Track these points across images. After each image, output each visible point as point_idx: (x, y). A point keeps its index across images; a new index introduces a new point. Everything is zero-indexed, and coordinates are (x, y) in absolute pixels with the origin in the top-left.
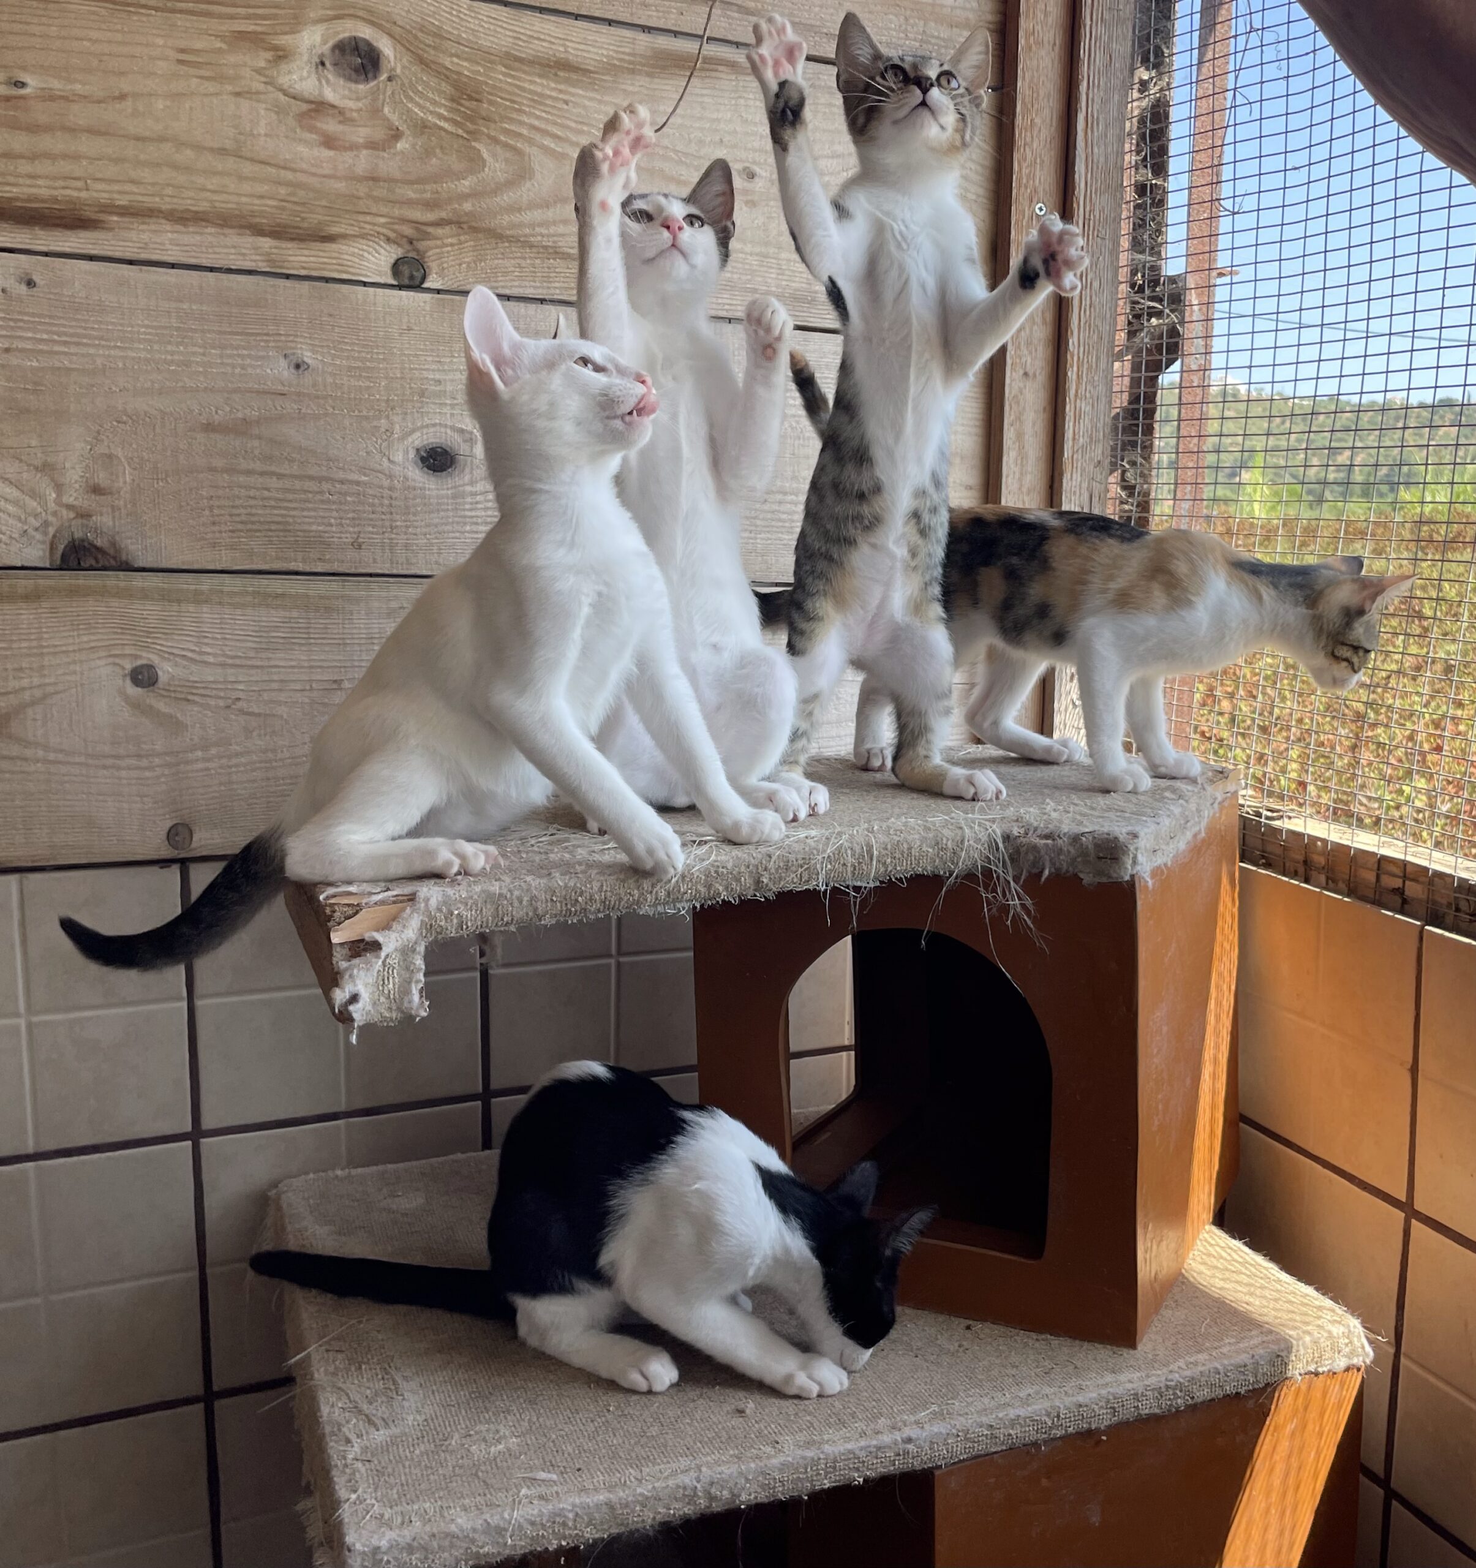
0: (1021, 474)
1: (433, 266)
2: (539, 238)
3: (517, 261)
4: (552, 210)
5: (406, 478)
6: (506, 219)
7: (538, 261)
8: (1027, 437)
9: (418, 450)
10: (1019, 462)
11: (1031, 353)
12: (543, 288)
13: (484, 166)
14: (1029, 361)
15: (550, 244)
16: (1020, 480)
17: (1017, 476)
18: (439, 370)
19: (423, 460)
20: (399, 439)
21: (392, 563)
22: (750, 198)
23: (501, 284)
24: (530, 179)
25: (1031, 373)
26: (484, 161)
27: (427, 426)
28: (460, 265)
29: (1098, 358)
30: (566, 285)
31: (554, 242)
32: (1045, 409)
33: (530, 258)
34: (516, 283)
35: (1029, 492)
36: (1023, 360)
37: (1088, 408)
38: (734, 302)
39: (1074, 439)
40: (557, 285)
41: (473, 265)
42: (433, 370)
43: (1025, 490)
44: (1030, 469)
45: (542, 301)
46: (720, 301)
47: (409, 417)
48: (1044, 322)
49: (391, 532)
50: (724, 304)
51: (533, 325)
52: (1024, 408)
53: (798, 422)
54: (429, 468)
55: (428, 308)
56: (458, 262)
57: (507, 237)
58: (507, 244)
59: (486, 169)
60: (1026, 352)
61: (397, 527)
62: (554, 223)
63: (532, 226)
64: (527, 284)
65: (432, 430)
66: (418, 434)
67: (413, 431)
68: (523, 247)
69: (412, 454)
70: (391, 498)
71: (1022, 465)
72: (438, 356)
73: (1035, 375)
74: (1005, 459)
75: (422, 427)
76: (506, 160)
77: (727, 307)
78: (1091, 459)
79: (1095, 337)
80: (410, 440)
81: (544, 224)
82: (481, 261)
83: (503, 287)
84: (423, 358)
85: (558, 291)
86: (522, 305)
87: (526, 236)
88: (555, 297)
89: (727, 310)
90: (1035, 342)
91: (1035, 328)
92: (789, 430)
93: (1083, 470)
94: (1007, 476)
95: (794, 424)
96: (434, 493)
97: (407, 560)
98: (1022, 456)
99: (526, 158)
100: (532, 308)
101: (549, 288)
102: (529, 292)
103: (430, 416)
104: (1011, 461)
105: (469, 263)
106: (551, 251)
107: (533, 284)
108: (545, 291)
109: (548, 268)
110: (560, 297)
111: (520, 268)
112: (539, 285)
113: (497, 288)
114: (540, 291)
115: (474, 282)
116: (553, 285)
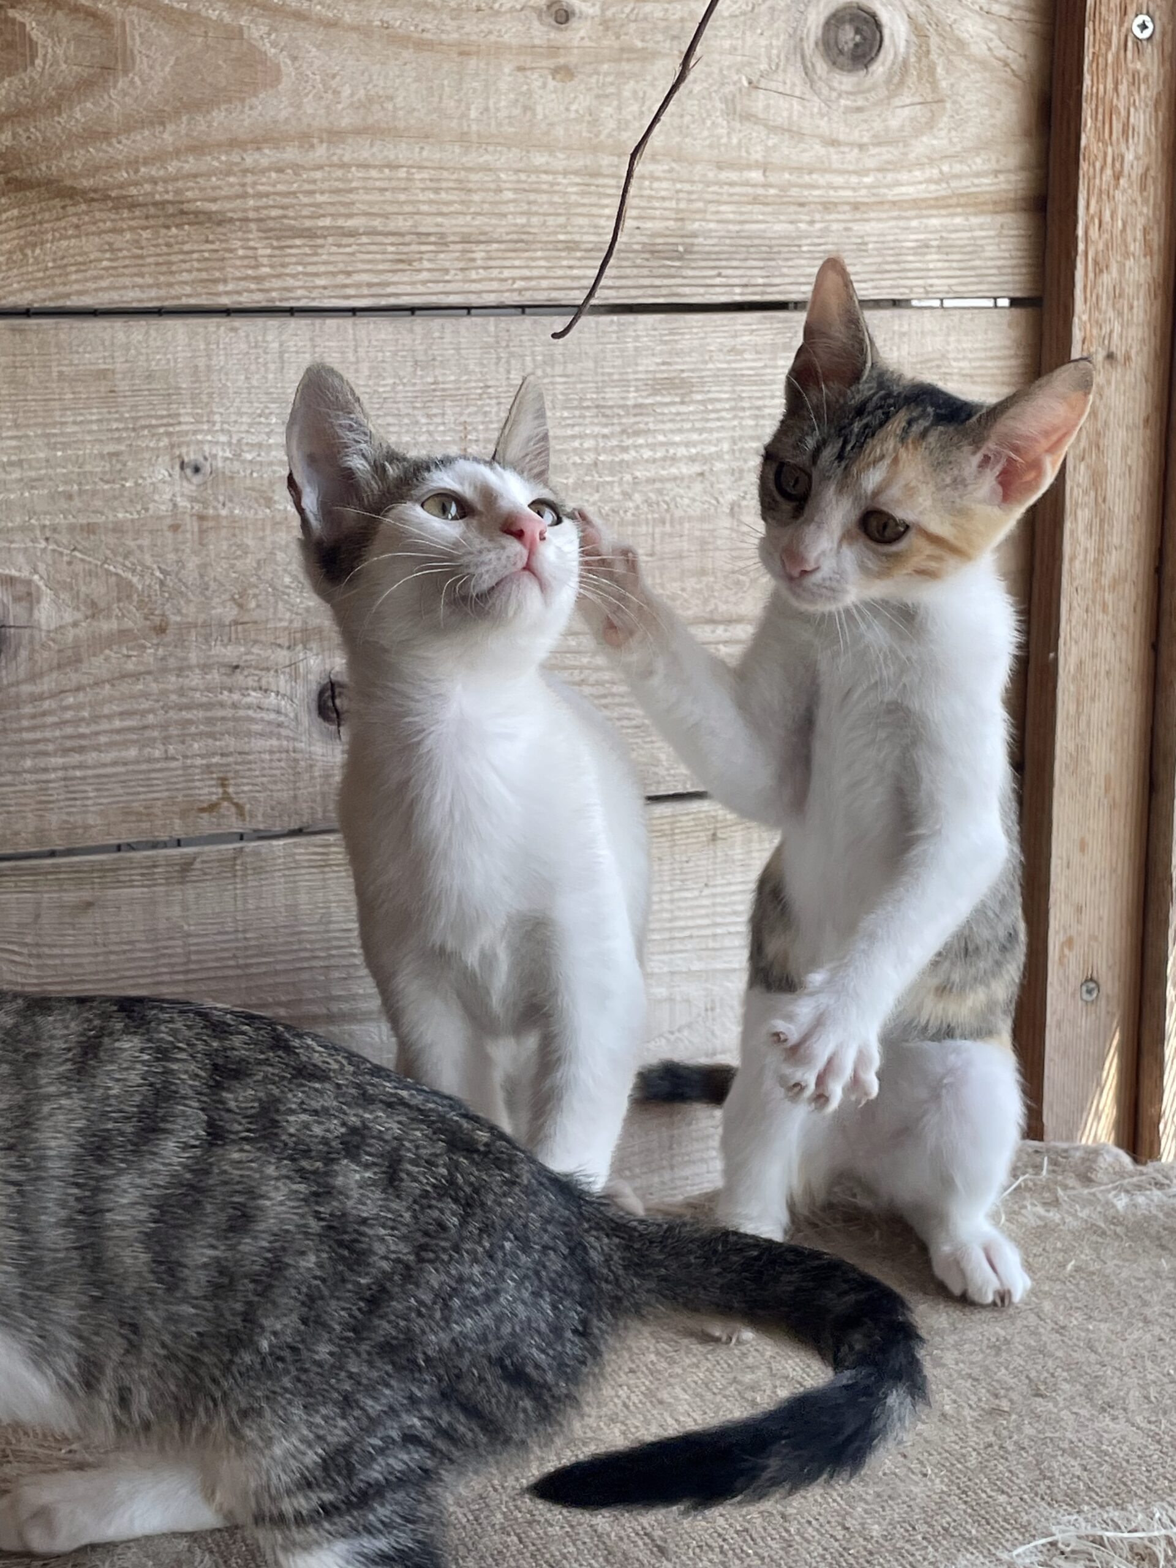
0: (1100, 551)
2: (148, 187)
3: (107, 238)
4: (171, 127)
6: (79, 158)
7: (146, 234)
8: (1111, 478)
10: (1096, 529)
11: (1120, 314)
12: (158, 286)
13: (33, 57)
14: (1117, 328)
15: (169, 197)
16: (1097, 562)
17: (1092, 556)
22: (562, 61)
23: (76, 287)
24: (126, 72)
25: (1120, 355)
26: (33, 45)
30: (204, 275)
31: (177, 192)
32: (1147, 420)
33: (131, 229)
34: (104, 284)
35: (1115, 584)
36: (1106, 329)
38: (535, 273)
40: (185, 276)
41: (17, 256)
43: (1106, 581)
44: (1116, 540)
45: (159, 312)
46: (506, 273)
48: (1148, 251)
50: (514, 280)
51: (142, 362)
52: (1106, 423)
53: (660, 492)
57: (84, 192)
58: (84, 207)
59: (38, 62)
60: (1111, 314)
62: (177, 153)
63: (133, 164)
64: (127, 281)
68: (116, 208)
71: (1102, 535)
73: (1128, 358)
74: (1068, 526)
76: (78, 38)
77: (519, 284)
81: (159, 157)
82: (34, 246)
83: (80, 293)
85: (188, 289)
87: (121, 186)
88: (184, 301)
89: (520, 291)
90: (1130, 290)
91: (1130, 263)
92: (645, 508)
94: (1072, 559)
95: (652, 496)
98: (1102, 519)
99: (117, 31)
100: (138, 330)
101: (170, 285)
102: (132, 298)
104: (1081, 526)
105: (10, 252)
106: (171, 210)
107: (139, 280)
108: (163, 292)
109: (168, 245)
110: (193, 301)
111: (112, 250)
112: (150, 281)
113: (68, 296)
114: (153, 293)
115: (21, 291)
116: (178, 278)
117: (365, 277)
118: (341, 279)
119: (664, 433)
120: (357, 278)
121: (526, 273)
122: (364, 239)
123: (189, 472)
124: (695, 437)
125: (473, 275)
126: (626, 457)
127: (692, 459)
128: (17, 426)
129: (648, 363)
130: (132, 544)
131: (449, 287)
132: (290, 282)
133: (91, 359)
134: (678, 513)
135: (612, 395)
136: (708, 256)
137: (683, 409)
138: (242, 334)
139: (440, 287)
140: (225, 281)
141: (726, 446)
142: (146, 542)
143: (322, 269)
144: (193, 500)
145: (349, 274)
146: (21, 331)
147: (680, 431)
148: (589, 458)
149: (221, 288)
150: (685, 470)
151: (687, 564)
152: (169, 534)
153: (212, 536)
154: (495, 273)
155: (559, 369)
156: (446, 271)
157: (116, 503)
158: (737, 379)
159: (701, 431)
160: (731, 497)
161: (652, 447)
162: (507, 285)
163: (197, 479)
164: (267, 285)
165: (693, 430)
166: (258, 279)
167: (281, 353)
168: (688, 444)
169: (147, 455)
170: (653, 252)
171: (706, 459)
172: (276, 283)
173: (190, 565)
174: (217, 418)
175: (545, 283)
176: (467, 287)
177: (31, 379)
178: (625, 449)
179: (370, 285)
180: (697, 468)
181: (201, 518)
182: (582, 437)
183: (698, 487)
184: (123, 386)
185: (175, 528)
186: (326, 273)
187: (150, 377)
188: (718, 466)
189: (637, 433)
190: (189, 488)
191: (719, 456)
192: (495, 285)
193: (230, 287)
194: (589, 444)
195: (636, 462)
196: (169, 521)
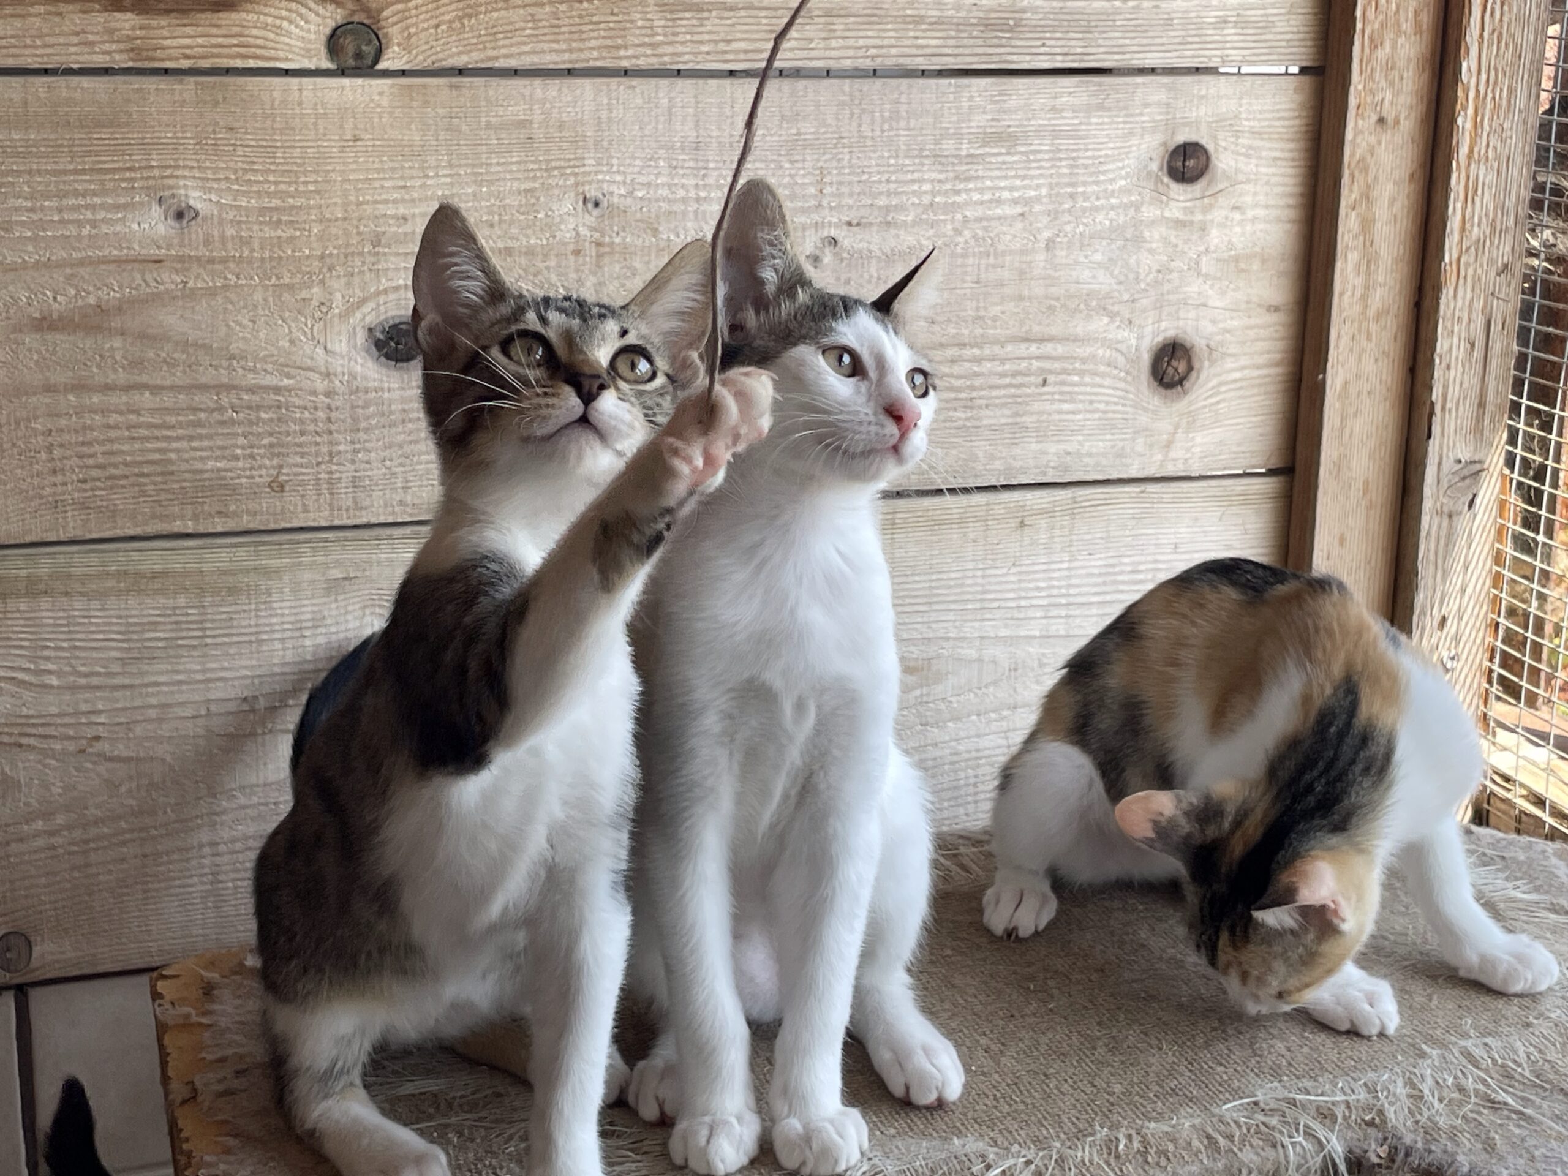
0: (1367, 288)
1: (393, 32)
3: (530, 10)
5: (353, 376)
8: (1378, 225)
9: (370, 330)
10: (1364, 268)
11: (1391, 84)
12: (571, 51)
14: (1388, 96)
16: (1364, 298)
17: (1359, 292)
18: (403, 201)
19: (379, 345)
20: (340, 316)
21: (332, 510)
23: (504, 51)
25: (1390, 120)
27: (386, 291)
28: (437, 26)
29: (1511, 90)
30: (609, 42)
32: (1412, 176)
33: (551, 4)
34: (527, 48)
35: (1378, 316)
36: (1378, 98)
37: (1491, 177)
38: (886, 42)
39: (1463, 229)
40: (593, 43)
41: (457, 25)
42: (395, 202)
43: (1371, 313)
44: (1381, 279)
45: (570, 72)
46: (861, 42)
47: (356, 280)
48: (1418, 29)
49: (330, 461)
50: (868, 48)
51: (555, 114)
52: (1376, 178)
53: (985, 229)
54: (388, 357)
55: (385, 102)
56: (434, 22)
60: (1383, 84)
61: (339, 453)
64: (546, 46)
65: (392, 296)
66: (371, 305)
67: (364, 301)
69: (361, 337)
70: (329, 408)
71: (1368, 273)
72: (402, 178)
73: (1397, 122)
74: (1339, 265)
75: (378, 293)
77: (873, 51)
78: (1491, 261)
79: (1509, 55)
80: (358, 315)
82: (470, 16)
83: (506, 56)
84: (377, 184)
85: (595, 54)
86: (537, 82)
88: (592, 64)
89: (873, 57)
90: (1401, 64)
91: (1402, 40)
92: (972, 242)
93: (1477, 280)
94: (1341, 294)
95: (980, 233)
96: (396, 395)
97: (355, 502)
98: (1370, 260)
100: (554, 87)
101: (581, 50)
102: (548, 60)
103: (390, 274)
104: (1350, 266)
105: (451, 22)
107: (555, 46)
108: (574, 56)
109: (580, 17)
110: (599, 64)
111: (534, 21)
112: (564, 46)
113: (497, 58)
114: (567, 56)
115: (459, 53)
116: (588, 44)
117: (742, 45)
118: (722, 46)
119: (991, 178)
120: (735, 46)
121: (878, 42)
122: (742, 13)
123: (590, 206)
124: (1018, 182)
125: (834, 43)
126: (958, 199)
127: (1015, 202)
128: (451, 166)
129: (979, 120)
130: (541, 265)
131: (813, 54)
132: (680, 49)
133: (516, 110)
134: (1001, 247)
135: (949, 145)
136: (1034, 28)
137: (1009, 158)
138: (638, 90)
139: (804, 54)
140: (626, 47)
141: (1044, 191)
142: (552, 263)
143: (706, 37)
144: (592, 229)
145: (729, 42)
146: (457, 87)
147: (1006, 177)
148: (926, 199)
149: (622, 53)
150: (1008, 210)
151: (1007, 291)
152: (572, 258)
153: (606, 260)
154: (851, 42)
155: (903, 124)
156: (811, 40)
157: (529, 232)
158: (1056, 134)
159: (1024, 178)
160: (1047, 234)
161: (981, 191)
162: (861, 53)
163: (596, 212)
164: (660, 51)
165: (1016, 177)
166: (653, 46)
167: (670, 109)
168: (1011, 189)
169: (556, 192)
170: (987, 25)
171: (1028, 202)
172: (669, 49)
173: (588, 284)
174: (615, 161)
175: (894, 51)
176: (828, 54)
177: (464, 128)
178: (957, 192)
179: (746, 52)
180: (1019, 209)
181: (599, 244)
182: (920, 181)
183: (1019, 225)
184: (539, 134)
185: (577, 253)
186: (709, 41)
187: (561, 127)
188: (1037, 208)
189: (968, 179)
190: (590, 220)
191: (1038, 199)
192: (851, 53)
193: (630, 52)
194: (926, 187)
195: (966, 204)
196: (571, 247)
